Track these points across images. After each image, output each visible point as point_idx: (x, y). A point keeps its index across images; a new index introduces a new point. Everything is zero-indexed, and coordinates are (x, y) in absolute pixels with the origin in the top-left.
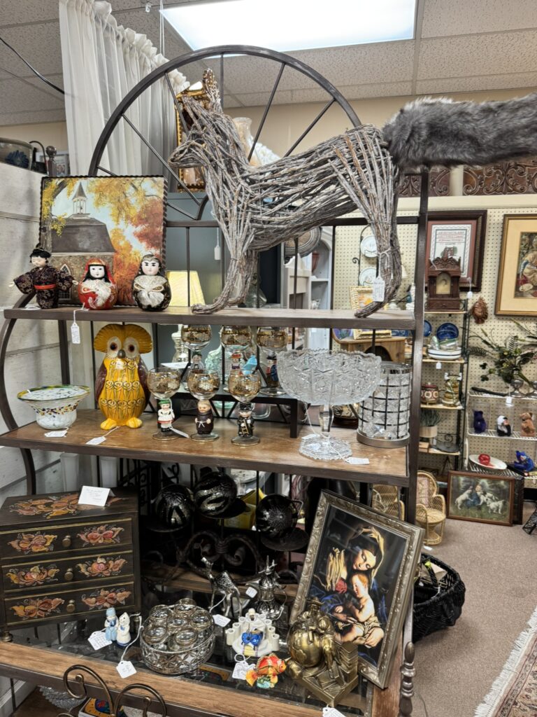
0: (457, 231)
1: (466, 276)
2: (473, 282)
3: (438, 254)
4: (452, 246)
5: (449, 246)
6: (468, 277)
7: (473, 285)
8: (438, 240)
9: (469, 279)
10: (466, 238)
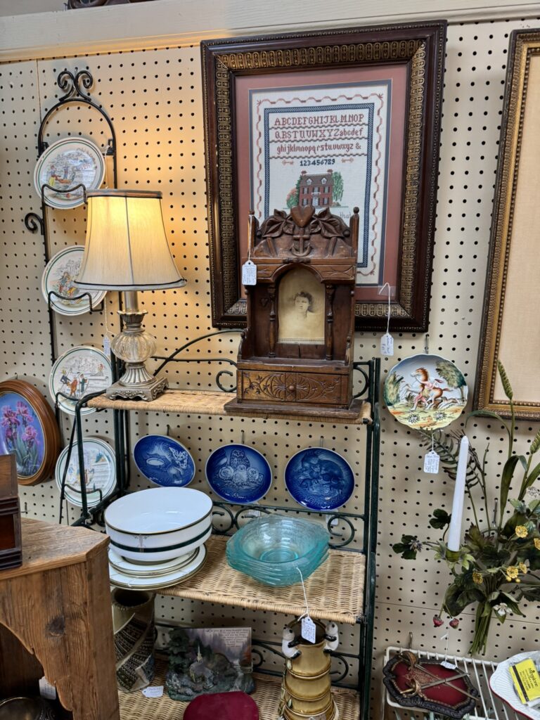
0: (339, 113)
1: (374, 279)
2: (398, 299)
3: (280, 202)
4: (321, 170)
5: (313, 171)
6: (381, 282)
7: (400, 312)
8: (273, 148)
9: (388, 290)
10: (370, 138)
